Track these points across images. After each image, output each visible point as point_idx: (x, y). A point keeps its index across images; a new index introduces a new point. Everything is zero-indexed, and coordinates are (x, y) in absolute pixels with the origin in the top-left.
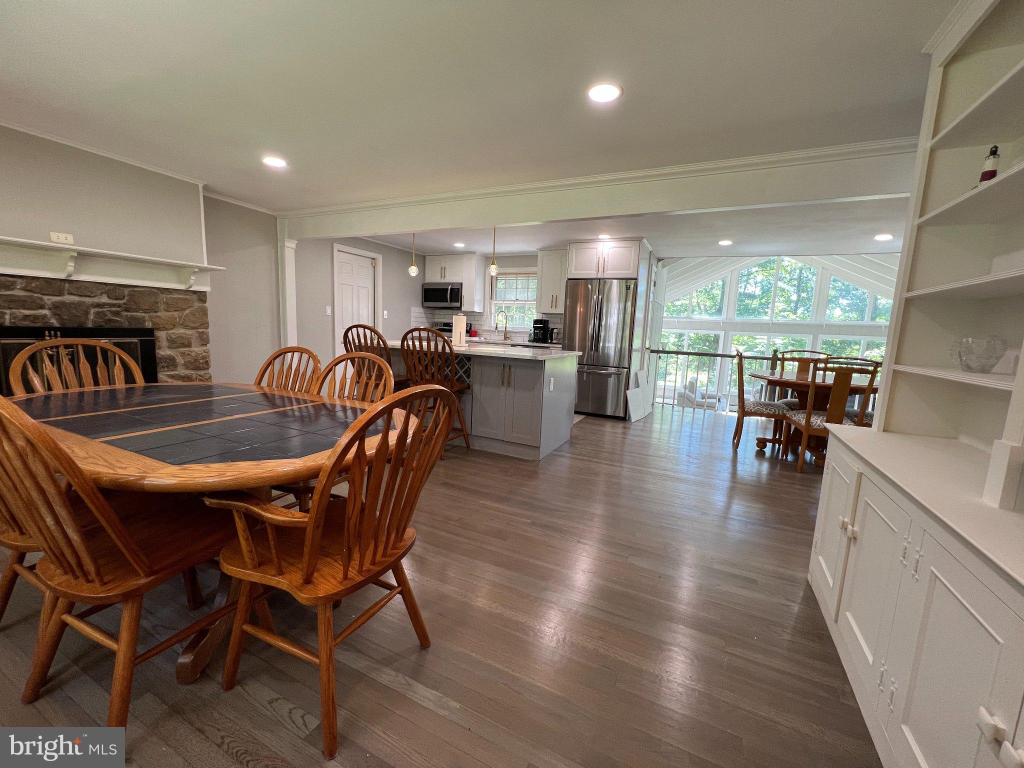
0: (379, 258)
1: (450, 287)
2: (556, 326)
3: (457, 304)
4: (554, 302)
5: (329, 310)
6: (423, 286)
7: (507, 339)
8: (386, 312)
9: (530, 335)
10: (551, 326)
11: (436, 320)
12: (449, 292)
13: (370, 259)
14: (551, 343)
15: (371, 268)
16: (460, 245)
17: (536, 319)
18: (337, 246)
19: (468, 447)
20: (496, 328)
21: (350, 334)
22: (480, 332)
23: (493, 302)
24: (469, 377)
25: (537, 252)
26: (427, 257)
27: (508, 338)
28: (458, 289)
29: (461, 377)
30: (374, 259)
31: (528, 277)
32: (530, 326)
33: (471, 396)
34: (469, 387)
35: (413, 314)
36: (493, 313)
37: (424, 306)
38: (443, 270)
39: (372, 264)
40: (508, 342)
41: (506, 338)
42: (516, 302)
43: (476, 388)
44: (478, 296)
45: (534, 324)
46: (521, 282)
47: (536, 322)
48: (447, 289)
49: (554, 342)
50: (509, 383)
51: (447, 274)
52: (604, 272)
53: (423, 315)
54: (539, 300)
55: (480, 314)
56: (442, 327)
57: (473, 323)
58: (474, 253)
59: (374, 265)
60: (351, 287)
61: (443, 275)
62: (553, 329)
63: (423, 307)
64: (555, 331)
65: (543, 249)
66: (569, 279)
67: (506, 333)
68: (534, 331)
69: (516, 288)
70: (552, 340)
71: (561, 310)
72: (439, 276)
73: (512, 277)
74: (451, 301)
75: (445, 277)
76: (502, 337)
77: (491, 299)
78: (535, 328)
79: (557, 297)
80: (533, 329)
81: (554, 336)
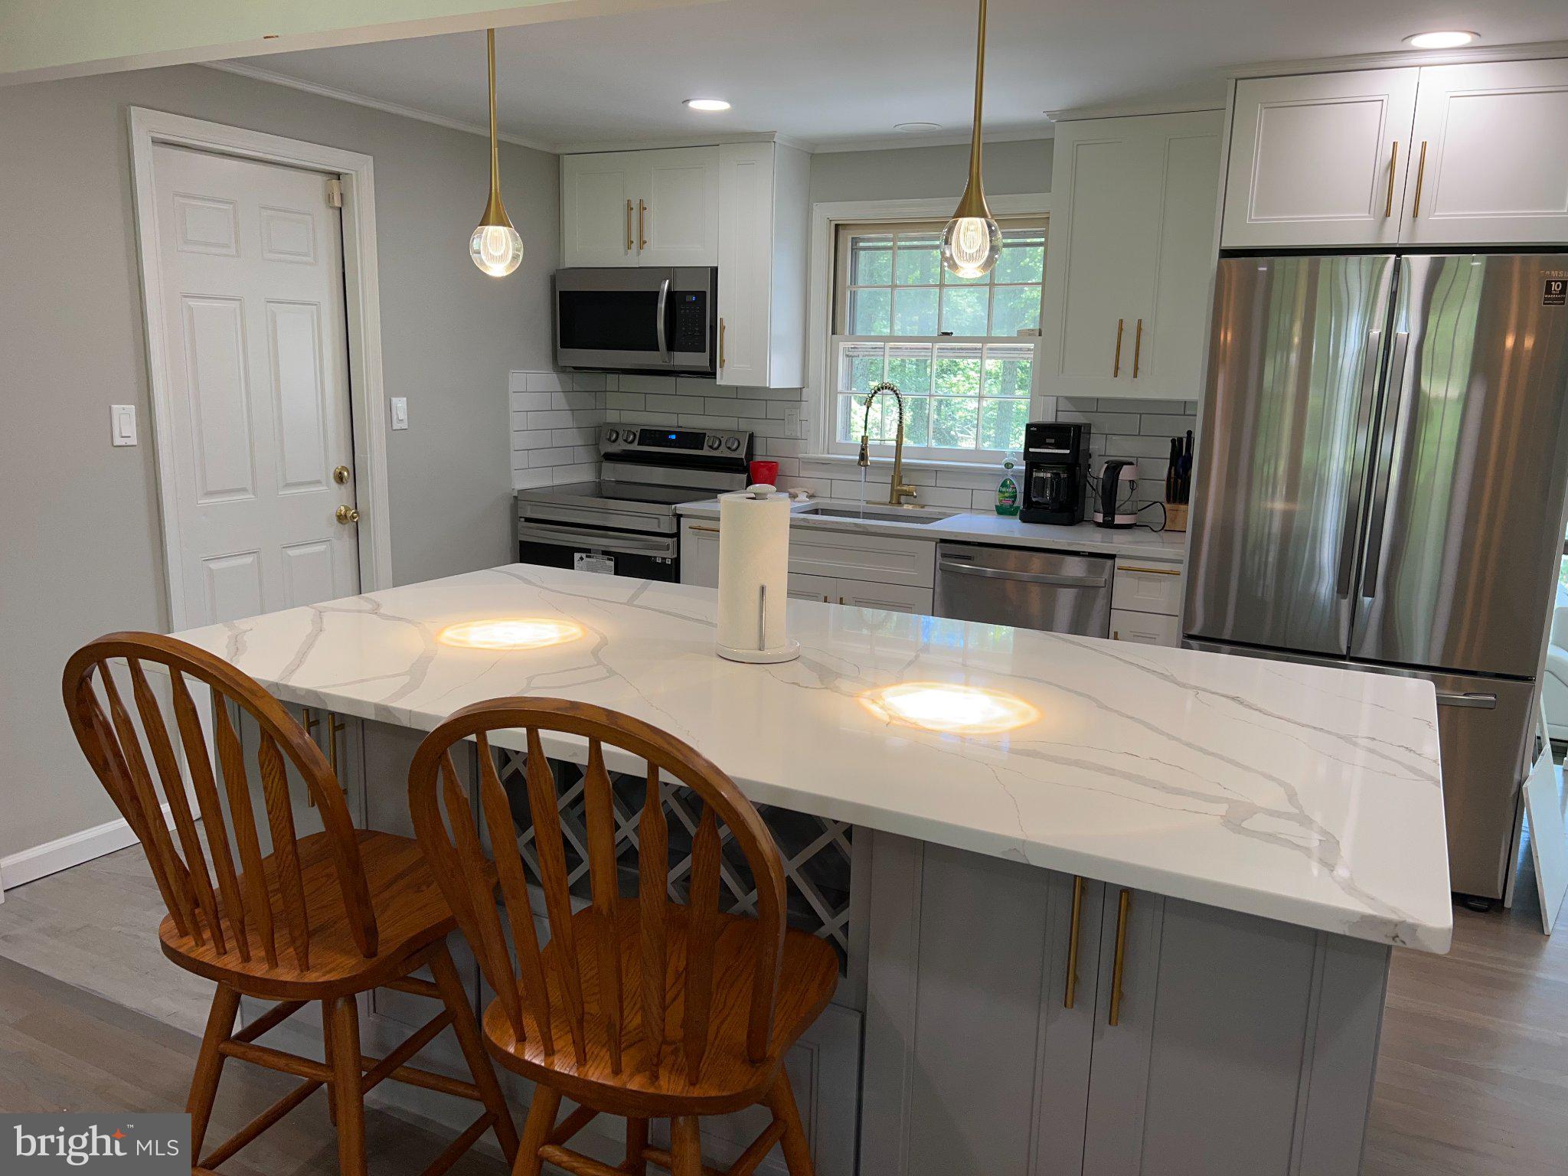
0: (360, 169)
1: (665, 286)
2: (1131, 454)
3: (698, 358)
4: (1128, 347)
5: (125, 423)
6: (553, 280)
7: (903, 499)
8: (400, 404)
9: (1009, 487)
10: (1102, 449)
11: (612, 417)
12: (662, 305)
13: (320, 179)
14: (1109, 525)
15: (325, 219)
16: (709, 106)
17: (1028, 422)
18: (145, 124)
20: (863, 456)
22: (786, 466)
23: (842, 345)
24: (839, 899)
25: (1052, 127)
26: (568, 162)
27: (909, 494)
28: (701, 295)
30: (338, 176)
32: (1011, 451)
34: (839, 958)
35: (517, 402)
36: (840, 388)
37: (561, 363)
38: (635, 213)
39: (329, 198)
40: (907, 508)
41: (899, 495)
42: (938, 345)
44: (783, 321)
45: (1028, 444)
48: (656, 295)
49: (1119, 519)
51: (652, 234)
52: (1415, 215)
53: (560, 401)
54: (1053, 335)
55: (792, 398)
56: (635, 447)
57: (759, 429)
58: (759, 139)
59: (337, 204)
60: (235, 305)
61: (635, 238)
62: (1114, 468)
63: (559, 368)
64: (1126, 474)
65: (1077, 115)
66: (1226, 253)
67: (898, 471)
68: (1029, 471)
69: (941, 286)
70: (1110, 510)
72: (621, 246)
73: (923, 239)
74: (671, 347)
75: (642, 243)
76: (884, 493)
77: (834, 333)
78: (1033, 462)
79: (1139, 330)
80: (1022, 467)
81: (1123, 493)
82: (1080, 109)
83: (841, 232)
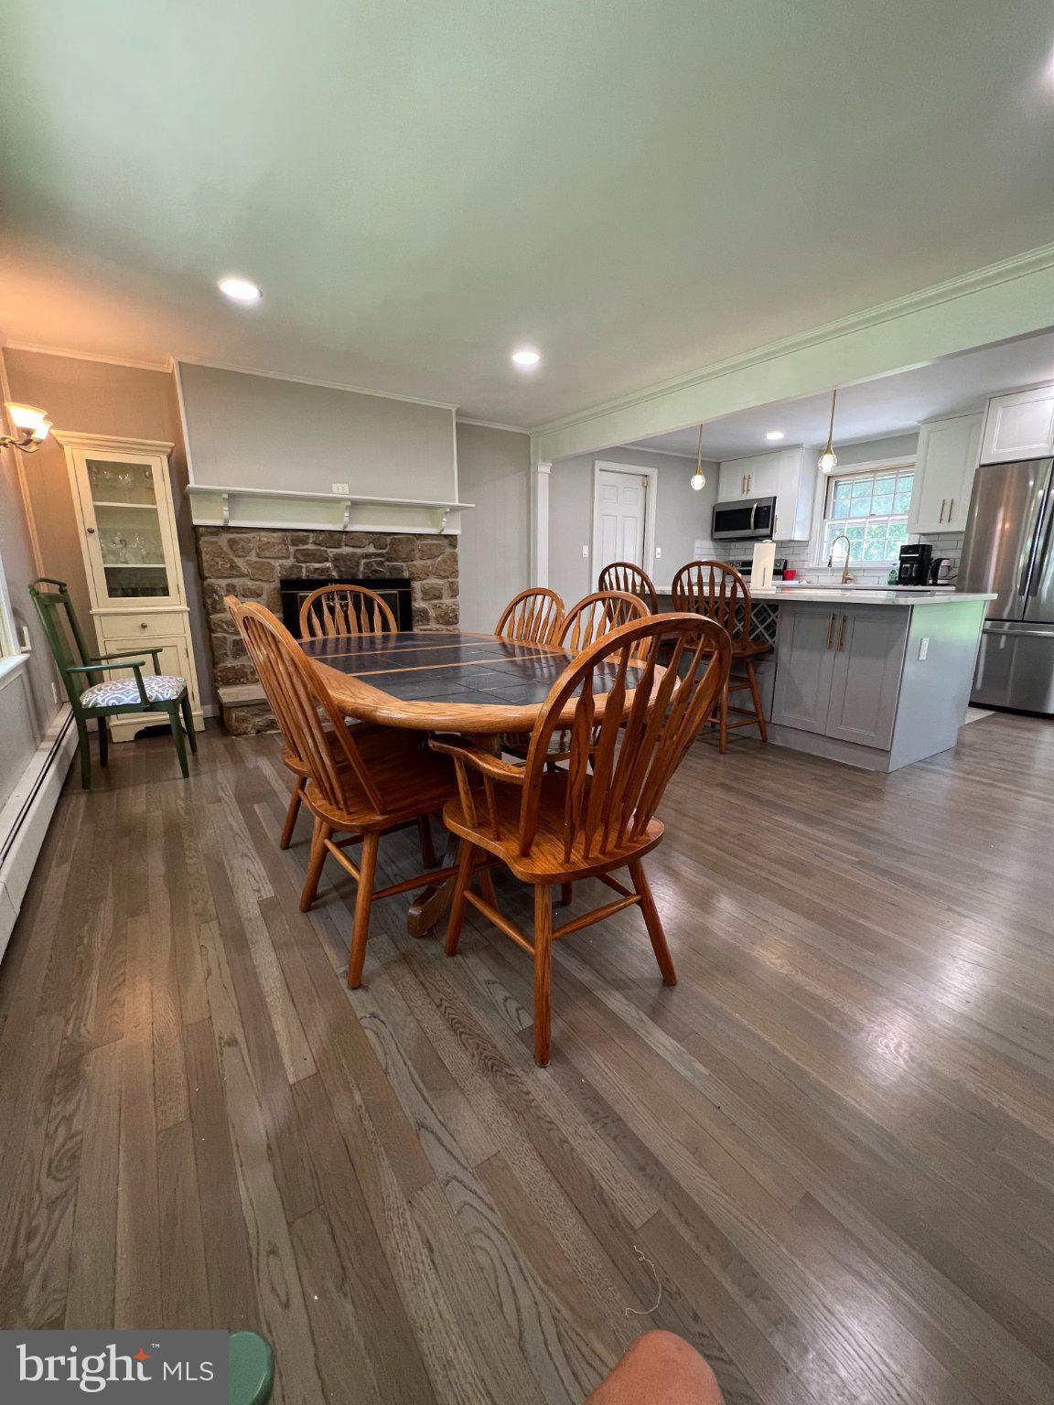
0: (654, 473)
1: (756, 505)
2: (947, 554)
3: (766, 531)
4: (947, 509)
5: (586, 550)
6: (714, 508)
7: (848, 582)
8: (659, 550)
9: (893, 572)
10: (935, 555)
11: (732, 558)
12: (753, 513)
13: (642, 477)
14: (935, 584)
15: (641, 490)
16: (774, 437)
17: (906, 544)
18: (599, 464)
19: (764, 740)
20: (830, 563)
21: (607, 577)
22: (800, 572)
23: (827, 524)
24: (773, 635)
25: (918, 427)
26: (722, 464)
27: (850, 579)
28: (769, 507)
29: (760, 635)
30: (646, 476)
31: (897, 474)
32: (894, 557)
33: (774, 664)
34: (772, 650)
35: (696, 546)
36: (825, 540)
37: (715, 537)
38: (746, 480)
39: (643, 483)
40: (851, 585)
41: (846, 580)
42: (869, 520)
43: (783, 652)
44: (802, 514)
45: (901, 553)
46: (884, 484)
47: (905, 549)
48: (751, 509)
49: (939, 582)
50: (841, 645)
51: (752, 486)
53: (713, 551)
54: (915, 512)
55: (804, 544)
57: (789, 558)
59: (646, 485)
60: (615, 517)
61: (746, 489)
62: (940, 560)
63: (714, 540)
64: (944, 563)
65: (930, 420)
66: (983, 466)
67: (846, 570)
68: (901, 565)
69: (873, 496)
70: (935, 578)
71: (959, 524)
72: (739, 492)
73: (865, 478)
74: (756, 527)
75: (748, 490)
76: (838, 579)
77: (824, 518)
78: (903, 561)
79: (952, 503)
80: (899, 562)
81: (941, 572)
82: (932, 417)
83: (831, 479)
